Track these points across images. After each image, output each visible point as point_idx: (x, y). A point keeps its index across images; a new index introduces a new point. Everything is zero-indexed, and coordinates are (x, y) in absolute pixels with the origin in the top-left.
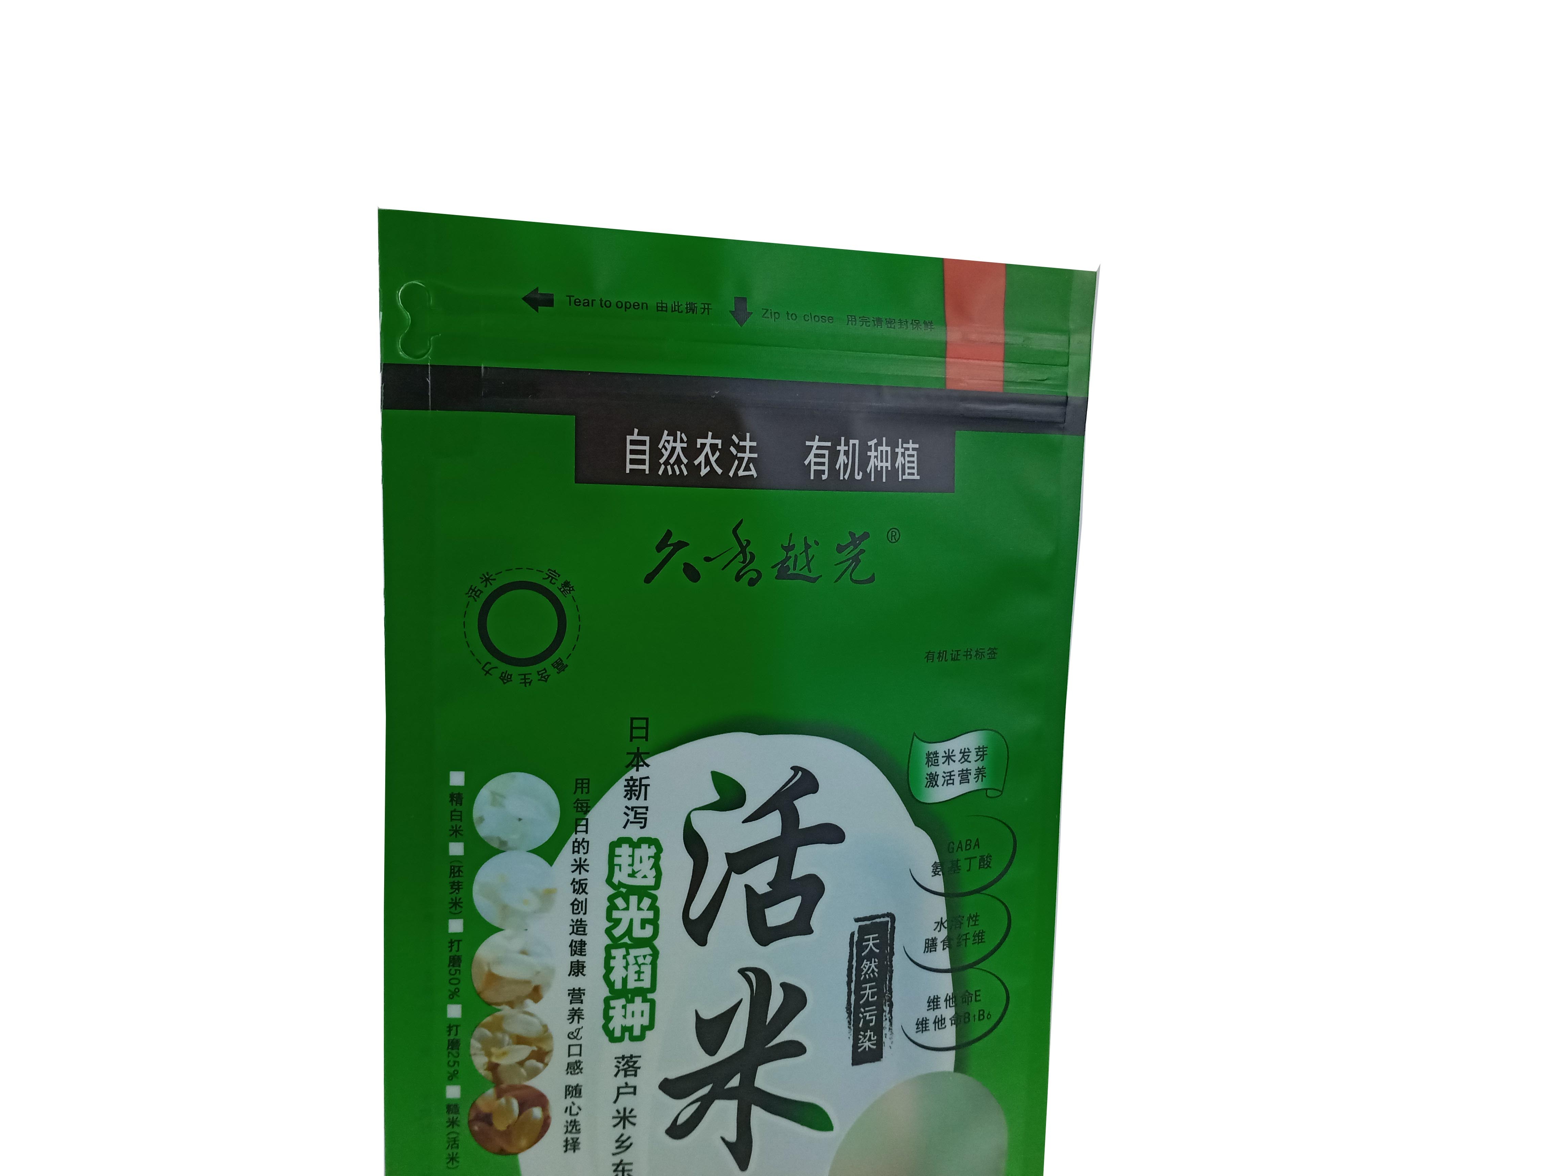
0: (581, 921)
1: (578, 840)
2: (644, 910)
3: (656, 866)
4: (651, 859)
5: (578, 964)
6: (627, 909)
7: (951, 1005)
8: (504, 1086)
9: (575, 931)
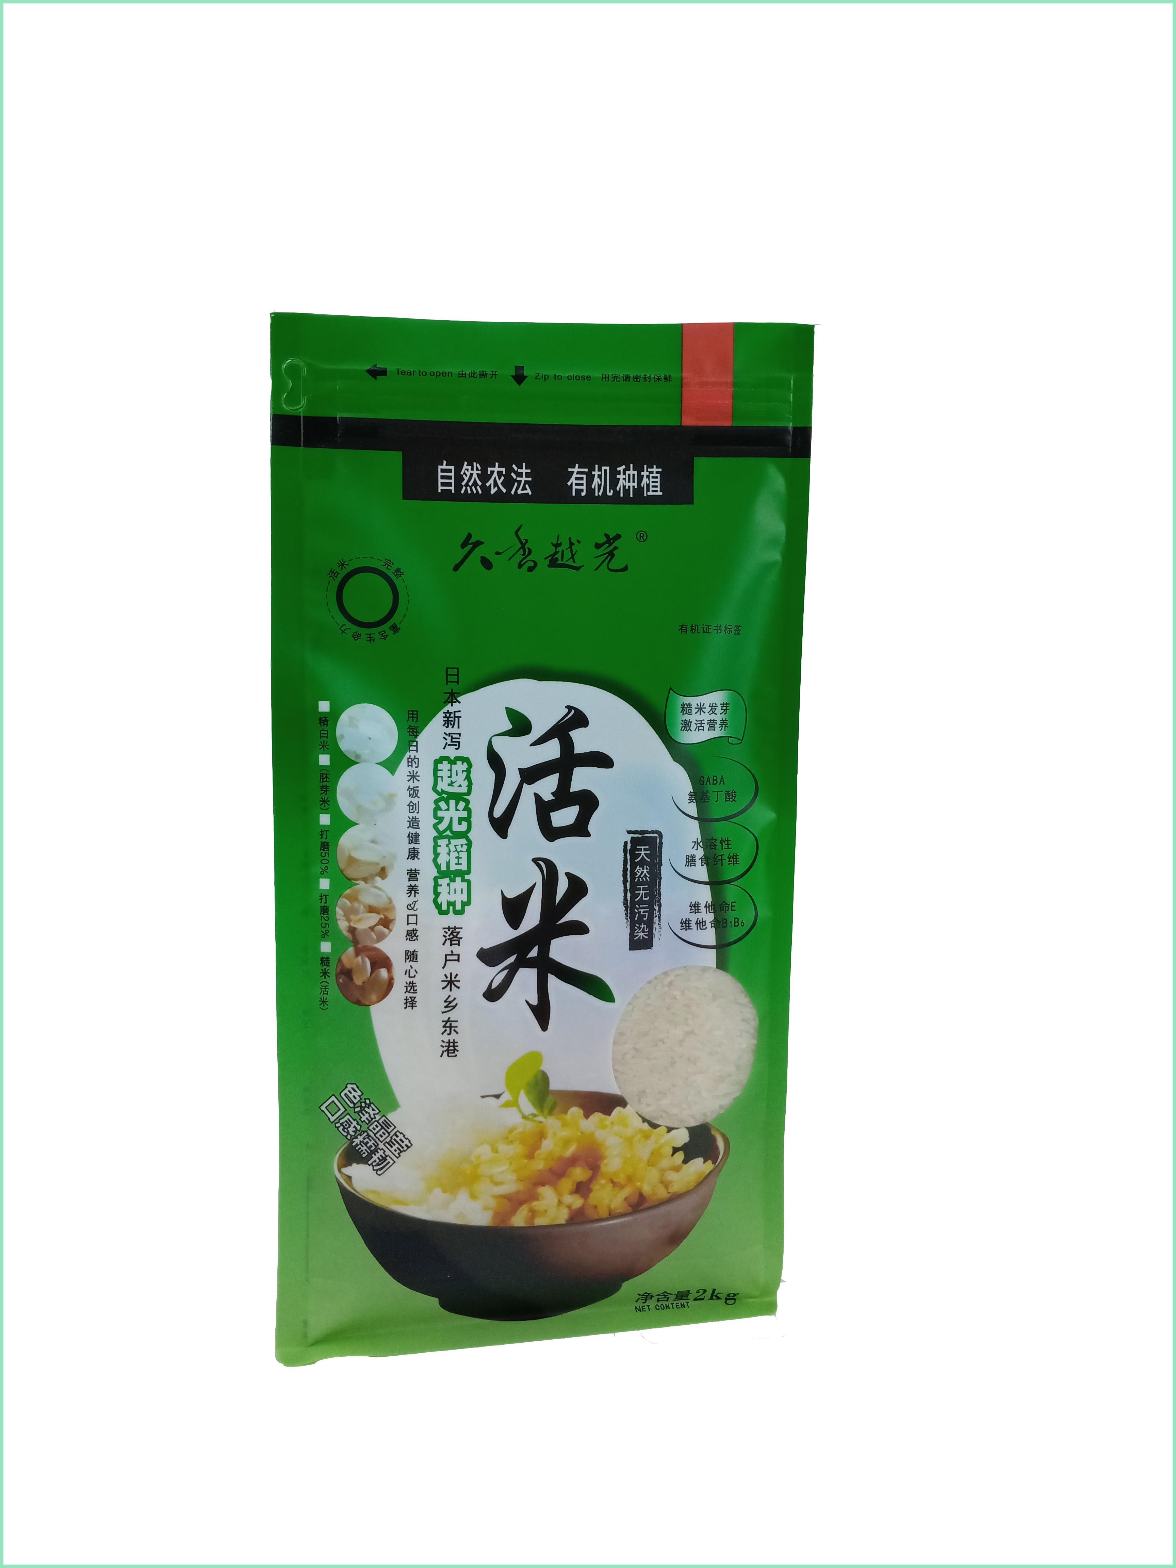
0: (415, 818)
1: (411, 757)
2: (459, 810)
3: (468, 778)
4: (464, 772)
5: (414, 851)
6: (448, 810)
7: (711, 911)
8: (360, 946)
9: (411, 826)
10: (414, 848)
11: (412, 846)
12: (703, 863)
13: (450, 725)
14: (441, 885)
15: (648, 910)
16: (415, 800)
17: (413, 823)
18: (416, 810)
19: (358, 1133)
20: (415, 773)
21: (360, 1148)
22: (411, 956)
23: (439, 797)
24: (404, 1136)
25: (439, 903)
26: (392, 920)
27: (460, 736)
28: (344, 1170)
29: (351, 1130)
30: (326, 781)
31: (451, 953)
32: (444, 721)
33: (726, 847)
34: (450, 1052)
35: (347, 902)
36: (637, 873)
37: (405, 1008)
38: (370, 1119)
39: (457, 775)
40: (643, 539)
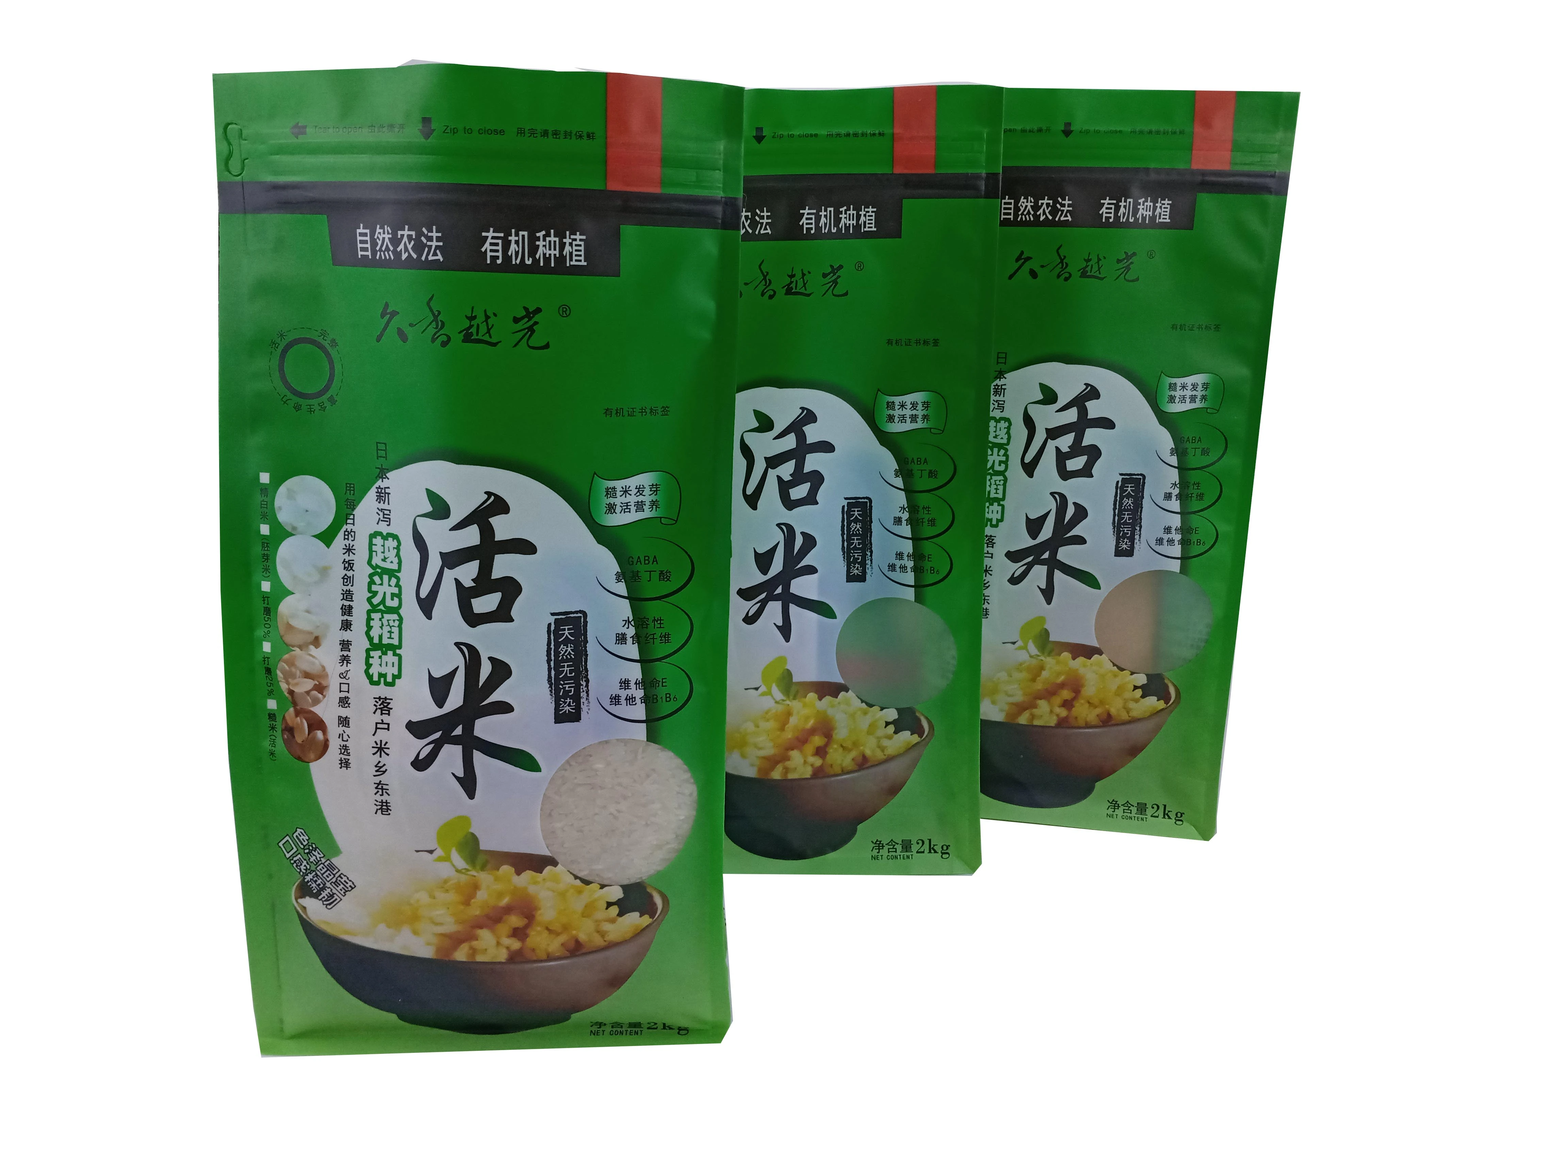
10: (347, 620)
11: (346, 617)
12: (634, 642)
13: (381, 501)
14: (373, 657)
15: (574, 685)
16: (350, 573)
17: (346, 596)
18: (350, 583)
19: (308, 871)
20: (351, 546)
21: (311, 885)
22: (344, 721)
23: (374, 571)
24: (348, 878)
25: (371, 674)
26: (326, 687)
27: (390, 512)
28: (300, 900)
29: (302, 867)
30: (267, 550)
31: (381, 722)
32: (377, 496)
33: (659, 626)
34: (383, 810)
35: (286, 666)
36: (561, 651)
37: (341, 768)
38: (317, 861)
39: (389, 551)
40: (566, 314)
